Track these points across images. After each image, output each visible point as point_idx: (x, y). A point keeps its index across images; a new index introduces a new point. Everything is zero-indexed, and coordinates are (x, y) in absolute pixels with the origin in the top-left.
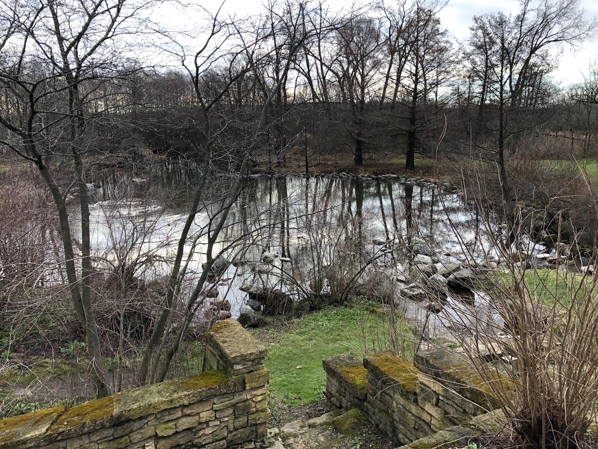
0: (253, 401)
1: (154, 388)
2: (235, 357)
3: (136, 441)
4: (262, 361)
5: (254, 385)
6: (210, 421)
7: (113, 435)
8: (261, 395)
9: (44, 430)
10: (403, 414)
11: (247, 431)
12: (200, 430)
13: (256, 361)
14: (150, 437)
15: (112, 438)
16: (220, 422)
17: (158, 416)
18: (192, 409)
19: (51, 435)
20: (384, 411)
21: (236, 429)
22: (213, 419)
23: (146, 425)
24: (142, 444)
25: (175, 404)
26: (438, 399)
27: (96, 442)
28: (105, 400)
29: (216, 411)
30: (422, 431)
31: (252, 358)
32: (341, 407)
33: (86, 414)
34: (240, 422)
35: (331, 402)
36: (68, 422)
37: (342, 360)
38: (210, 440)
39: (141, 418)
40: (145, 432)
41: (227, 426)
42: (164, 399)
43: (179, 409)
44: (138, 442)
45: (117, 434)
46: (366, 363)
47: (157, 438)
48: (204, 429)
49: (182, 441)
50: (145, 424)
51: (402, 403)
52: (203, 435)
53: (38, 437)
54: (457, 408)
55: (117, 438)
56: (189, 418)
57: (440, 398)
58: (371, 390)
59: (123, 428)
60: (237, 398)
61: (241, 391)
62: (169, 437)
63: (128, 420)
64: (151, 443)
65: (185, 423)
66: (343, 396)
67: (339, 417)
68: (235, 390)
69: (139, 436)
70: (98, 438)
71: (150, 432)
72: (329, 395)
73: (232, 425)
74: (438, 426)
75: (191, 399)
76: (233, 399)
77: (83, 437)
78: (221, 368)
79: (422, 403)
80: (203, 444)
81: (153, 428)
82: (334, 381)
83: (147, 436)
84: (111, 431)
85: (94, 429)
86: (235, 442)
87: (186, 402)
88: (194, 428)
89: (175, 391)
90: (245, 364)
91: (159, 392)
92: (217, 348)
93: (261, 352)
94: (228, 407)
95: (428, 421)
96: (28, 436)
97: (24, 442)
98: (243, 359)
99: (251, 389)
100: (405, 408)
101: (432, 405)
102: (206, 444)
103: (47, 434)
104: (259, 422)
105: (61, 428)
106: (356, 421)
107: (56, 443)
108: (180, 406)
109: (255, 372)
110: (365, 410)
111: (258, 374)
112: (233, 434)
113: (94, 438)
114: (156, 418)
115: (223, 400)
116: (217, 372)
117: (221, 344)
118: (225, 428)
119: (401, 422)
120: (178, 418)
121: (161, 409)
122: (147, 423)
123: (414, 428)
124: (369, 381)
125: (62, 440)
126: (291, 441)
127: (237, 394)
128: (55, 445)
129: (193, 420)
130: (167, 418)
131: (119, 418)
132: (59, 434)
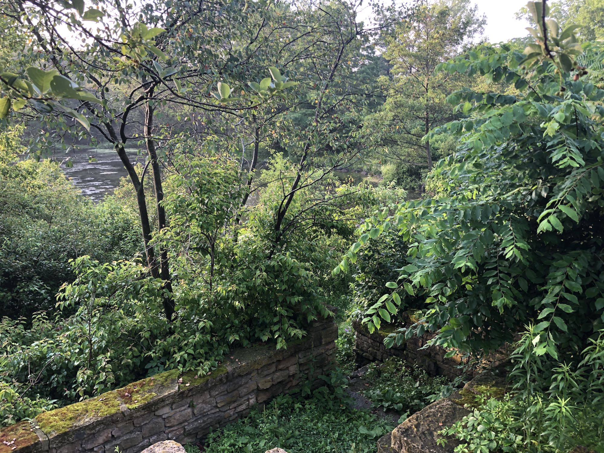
0: (327, 355)
3: (243, 394)
5: (329, 339)
6: (295, 374)
7: (227, 390)
8: (332, 349)
9: (177, 388)
12: (288, 383)
14: (253, 391)
15: (226, 392)
16: (303, 375)
17: (260, 371)
18: (284, 364)
19: (183, 392)
22: (298, 372)
24: (246, 398)
29: (301, 365)
32: (374, 360)
34: (318, 374)
35: (362, 357)
39: (247, 374)
40: (249, 387)
44: (245, 395)
45: (230, 389)
47: (259, 391)
48: (291, 381)
50: (249, 379)
53: (174, 395)
55: (230, 392)
56: (282, 372)
59: (234, 383)
60: (315, 353)
61: (318, 346)
62: (267, 389)
63: (240, 376)
64: (253, 396)
65: (279, 376)
69: (245, 390)
70: (217, 393)
71: (252, 386)
72: (359, 351)
75: (285, 354)
76: (312, 353)
77: (206, 392)
81: (255, 382)
82: (364, 338)
83: (251, 390)
84: (226, 387)
85: (215, 385)
87: (281, 358)
88: (284, 381)
90: (322, 323)
94: (310, 361)
96: (167, 394)
97: (163, 400)
99: (325, 344)
103: (179, 392)
109: (329, 329)
111: (331, 330)
113: (214, 393)
114: (258, 373)
115: (305, 354)
120: (273, 372)
121: (264, 364)
122: (251, 379)
127: (315, 349)
128: (184, 401)
129: (285, 373)
130: (265, 373)
131: (233, 374)
132: (190, 390)
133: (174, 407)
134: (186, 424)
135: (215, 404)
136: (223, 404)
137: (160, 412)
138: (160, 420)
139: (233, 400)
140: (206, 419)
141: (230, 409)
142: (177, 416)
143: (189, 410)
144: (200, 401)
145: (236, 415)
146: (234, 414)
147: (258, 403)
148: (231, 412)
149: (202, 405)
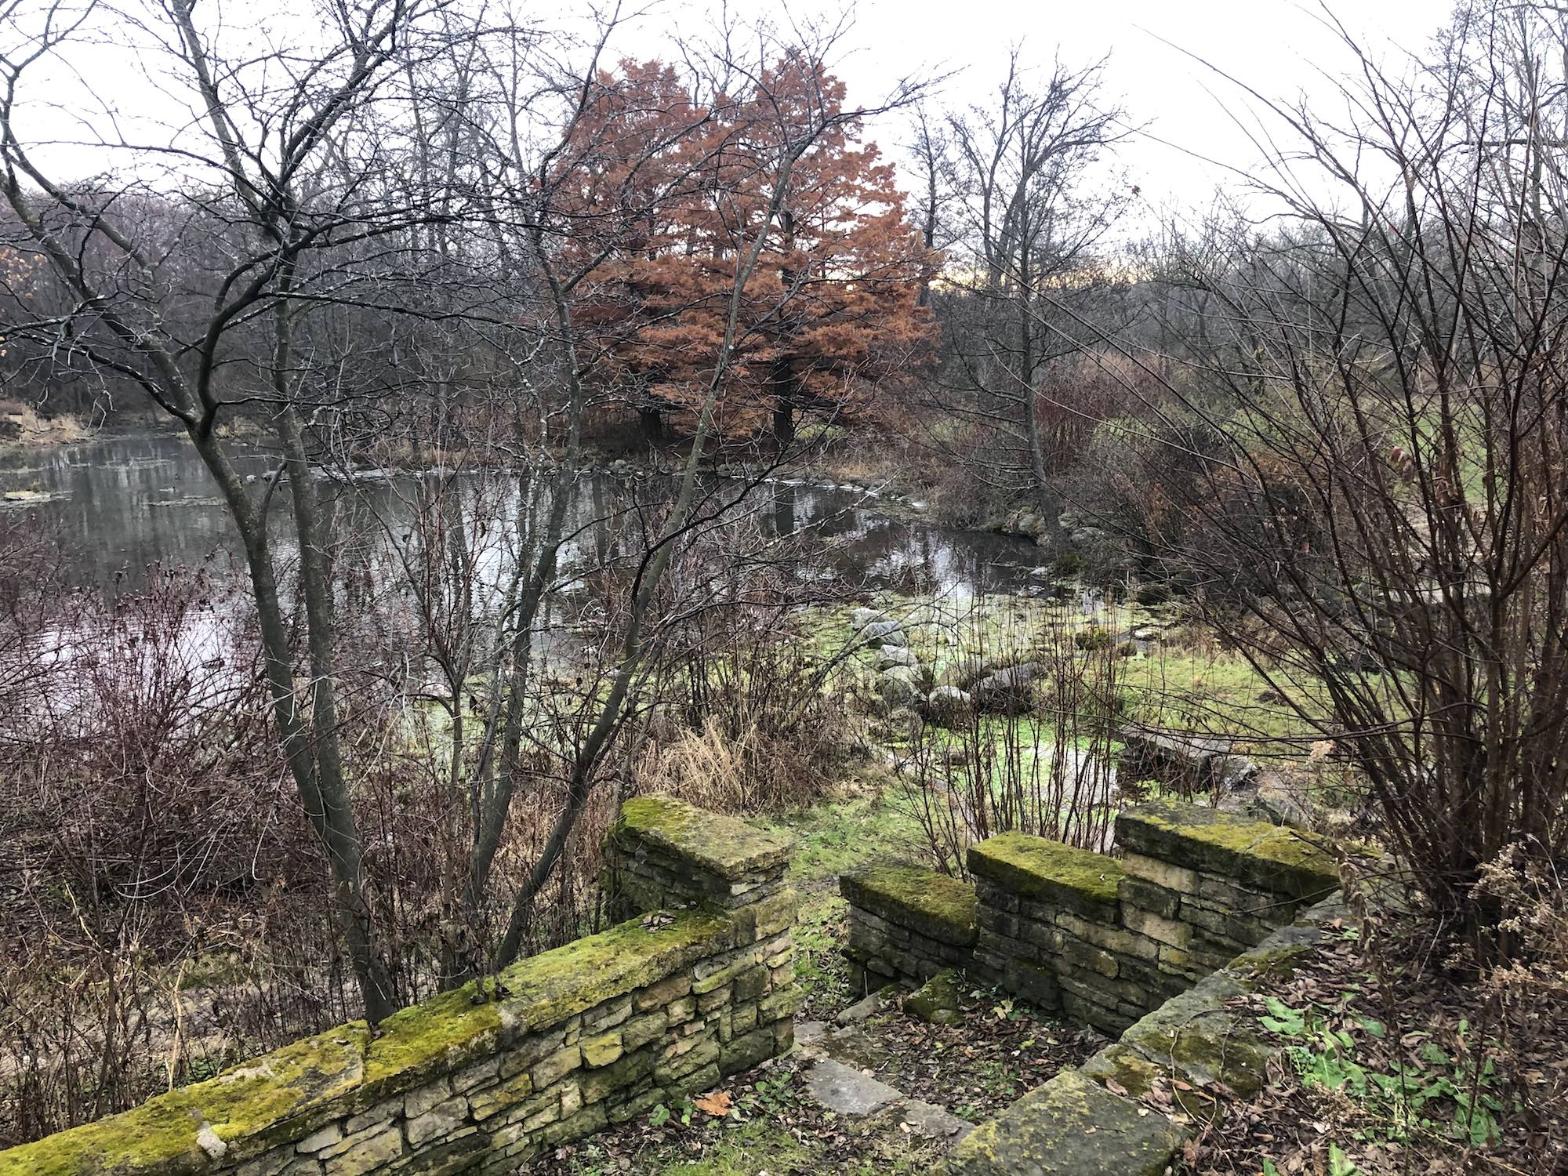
0: (770, 968)
2: (737, 865)
3: (544, 1085)
4: (784, 873)
5: (771, 928)
6: (686, 1022)
7: (498, 1074)
8: (783, 951)
9: (358, 1076)
10: (1086, 955)
11: (757, 1039)
12: (666, 1047)
13: (773, 872)
14: (570, 1074)
15: (496, 1080)
16: (706, 1024)
17: (588, 1019)
18: (654, 996)
19: (374, 1085)
20: (1029, 959)
21: (735, 1036)
22: (691, 1017)
23: (563, 1045)
24: (553, 1091)
25: (623, 987)
26: (1179, 904)
27: (463, 1094)
29: (700, 996)
30: (1138, 981)
31: (766, 865)
32: (897, 977)
34: (746, 1020)
35: (868, 970)
38: (687, 1069)
39: (553, 1029)
40: (561, 1061)
41: (718, 1032)
43: (628, 999)
44: (550, 1085)
45: (507, 1071)
47: (584, 1071)
48: (674, 1042)
49: (633, 1076)
50: (560, 1042)
51: (1077, 932)
52: (673, 1057)
53: (350, 1093)
54: (1228, 912)
55: (507, 1080)
56: (647, 1018)
57: (1184, 900)
58: (992, 918)
59: (519, 1055)
60: (737, 965)
61: (746, 946)
62: (609, 1066)
63: (534, 1034)
64: (572, 1087)
65: (642, 1030)
66: (903, 950)
67: (917, 993)
68: (735, 943)
69: (550, 1072)
70: (471, 1082)
71: (569, 1058)
72: (856, 957)
73: (729, 1028)
74: (1176, 961)
75: (657, 971)
76: (732, 963)
77: (440, 1083)
79: (1133, 921)
80: (675, 1077)
81: (577, 1049)
82: (875, 920)
83: (566, 1070)
84: (495, 1065)
85: (466, 1062)
86: (735, 1068)
87: (642, 979)
88: (658, 1039)
90: (754, 882)
93: (784, 851)
94: (724, 986)
95: (1151, 956)
96: (329, 1093)
97: (319, 1111)
98: (752, 868)
99: (765, 938)
100: (1087, 940)
101: (1165, 918)
102: (679, 1079)
103: (365, 1084)
104: (780, 1015)
107: (384, 1106)
108: (636, 990)
109: (772, 899)
110: (973, 967)
111: (780, 902)
112: (730, 1048)
113: (462, 1084)
114: (583, 1025)
115: (711, 969)
117: (679, 845)
118: (714, 1038)
119: (1080, 974)
120: (625, 1020)
121: (598, 1001)
122: (564, 1041)
123: (1118, 978)
124: (983, 901)
127: (738, 952)
128: (381, 1111)
129: (656, 1022)
130: (604, 1023)
131: (516, 1029)
132: (396, 1078)
133: (350, 1127)
134: (388, 1171)
135: (466, 1114)
136: (489, 1112)
137: (313, 1144)
138: (311, 1166)
139: (515, 1099)
140: (441, 1155)
141: (508, 1125)
142: (361, 1153)
143: (395, 1133)
144: (424, 1107)
145: (527, 1140)
146: (519, 1139)
147: (584, 1106)
148: (513, 1133)
149: (430, 1119)
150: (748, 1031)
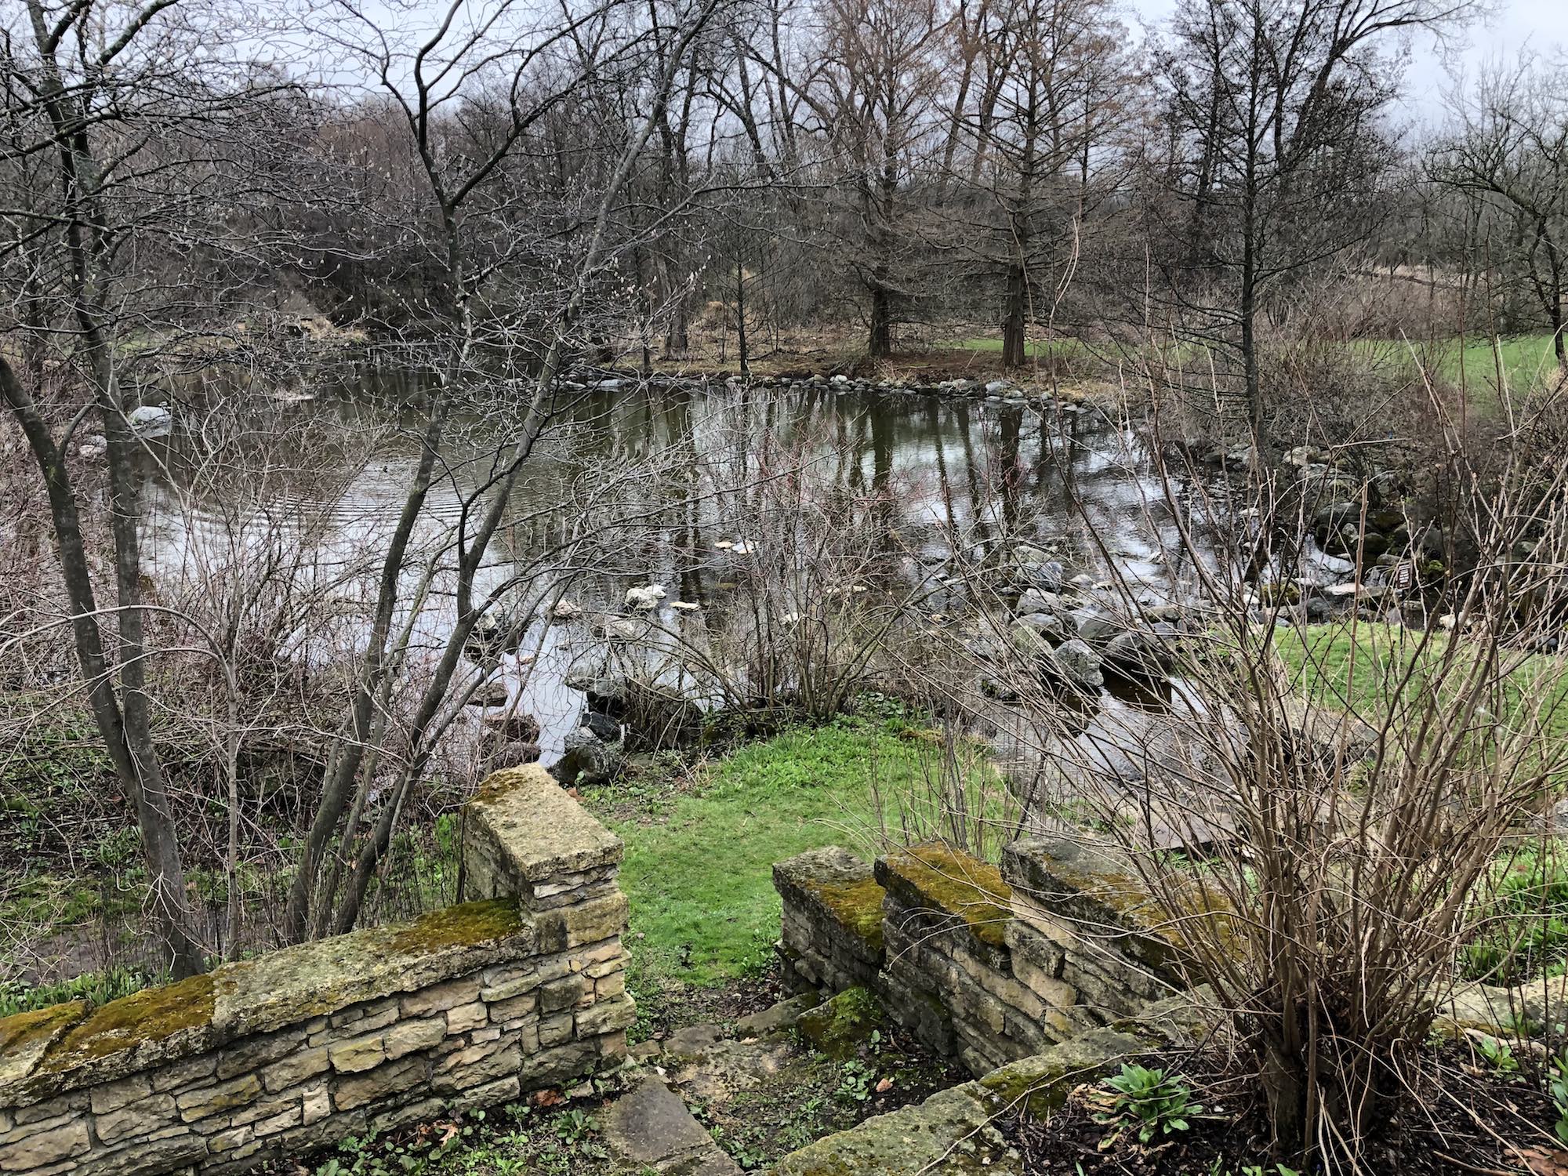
0: (589, 977)
1: (323, 950)
2: (536, 867)
3: (277, 1086)
4: (609, 875)
5: (589, 935)
6: (474, 1029)
7: (214, 1073)
8: (609, 960)
9: (27, 1066)
10: (975, 1002)
11: (573, 1053)
12: (450, 1053)
13: (594, 875)
14: (317, 1076)
15: (212, 1080)
16: (502, 1032)
17: (336, 1022)
18: (426, 1001)
19: (47, 1077)
20: (926, 992)
21: (544, 1048)
22: (483, 1024)
23: (304, 1046)
24: (292, 1095)
25: (379, 990)
26: (1062, 961)
27: (170, 1092)
28: (191, 984)
29: (490, 1005)
30: (1021, 1043)
31: (583, 865)
32: (820, 984)
33: (140, 1021)
34: (555, 1032)
35: (795, 972)
36: (91, 1043)
37: (820, 866)
38: (475, 1079)
39: (290, 1028)
40: (301, 1064)
41: (519, 1042)
42: (351, 979)
43: (391, 1002)
44: (285, 1089)
45: (225, 1071)
46: (882, 873)
47: (333, 1077)
48: (459, 1050)
49: (401, 1084)
50: (300, 1043)
51: (972, 972)
52: (456, 1066)
53: (10, 1086)
54: (1109, 981)
55: (226, 1081)
56: (417, 1024)
57: (1067, 957)
58: (896, 939)
59: (242, 1055)
60: (545, 971)
61: (555, 952)
62: (366, 1072)
63: (255, 1035)
64: (318, 1091)
65: (408, 1037)
66: (825, 956)
67: (814, 1011)
68: (539, 949)
69: (287, 1074)
70: (176, 1082)
71: (312, 1060)
72: (789, 954)
73: (534, 1039)
74: (1061, 1028)
75: (423, 976)
76: (535, 971)
77: (135, 1080)
78: (503, 894)
79: (1021, 971)
80: (459, 1088)
81: (322, 1051)
82: (801, 919)
83: (308, 1073)
84: (211, 1065)
85: (163, 1059)
86: (543, 1082)
87: (408, 983)
88: (432, 1049)
89: (380, 957)
90: (564, 883)
91: (337, 962)
92: (492, 844)
93: (607, 852)
94: (524, 994)
95: (1037, 1017)
98: (560, 869)
99: (582, 945)
100: (980, 984)
101: (1048, 975)
102: (466, 1089)
103: (36, 1075)
104: (604, 1029)
105: (74, 1058)
106: (857, 1019)
107: (62, 1099)
108: (394, 995)
109: (592, 903)
110: (881, 989)
111: (600, 906)
112: (536, 1062)
113: (164, 1082)
114: (329, 1026)
115: (507, 975)
116: (493, 903)
117: (501, 832)
118: (515, 1048)
119: (971, 1019)
120: (389, 1025)
121: (343, 1004)
122: (307, 1041)
123: (1003, 1033)
124: (890, 919)
125: (75, 1091)
126: (690, 1073)
127: (544, 959)
130: (359, 1026)
131: (230, 1029)
132: (68, 1075)
133: (19, 1121)
134: (72, 1165)
135: (173, 1113)
136: (200, 1113)
139: (235, 1102)
140: (137, 1154)
141: (230, 1128)
142: (38, 1144)
143: (80, 1128)
144: (115, 1104)
145: (259, 1144)
146: (247, 1142)
147: (336, 1112)
148: (239, 1136)
149: (126, 1116)
150: (560, 1043)
